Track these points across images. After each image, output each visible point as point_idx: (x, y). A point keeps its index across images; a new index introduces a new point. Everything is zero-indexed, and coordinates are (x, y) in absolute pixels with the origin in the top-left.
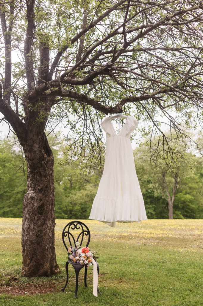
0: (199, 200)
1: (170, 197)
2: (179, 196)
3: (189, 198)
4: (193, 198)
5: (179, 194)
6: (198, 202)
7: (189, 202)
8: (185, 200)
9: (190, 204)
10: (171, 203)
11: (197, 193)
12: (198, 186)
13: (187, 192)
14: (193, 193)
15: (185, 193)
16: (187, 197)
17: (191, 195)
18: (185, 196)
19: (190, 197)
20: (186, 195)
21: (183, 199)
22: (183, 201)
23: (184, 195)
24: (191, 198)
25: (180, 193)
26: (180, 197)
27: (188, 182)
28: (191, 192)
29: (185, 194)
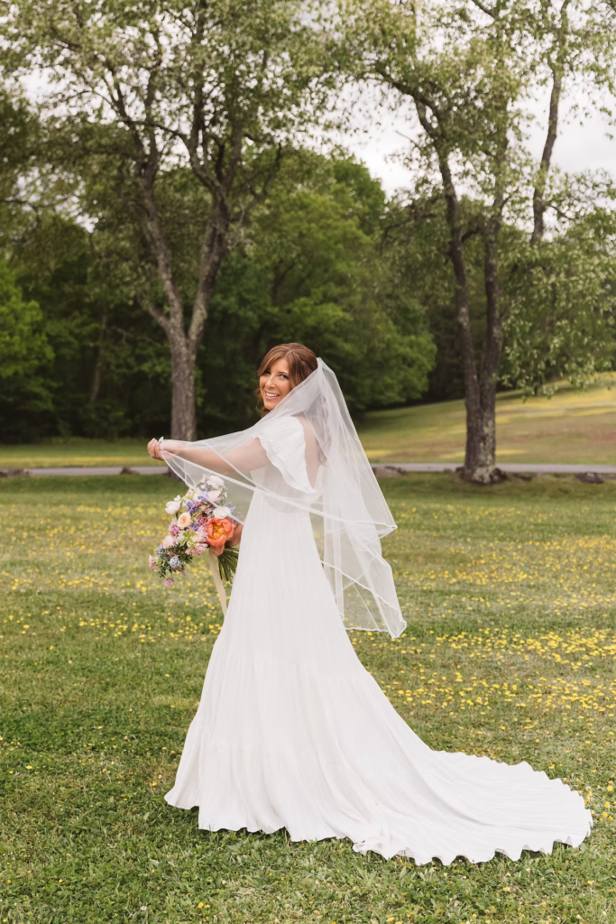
0: (373, 326)
1: (176, 306)
2: (296, 309)
3: (334, 316)
4: (348, 316)
5: (296, 301)
6: (368, 333)
7: (333, 332)
8: (319, 323)
9: (340, 343)
10: (187, 346)
11: (364, 301)
12: (371, 272)
13: (329, 294)
14: (352, 298)
15: (321, 297)
16: (327, 315)
17: (345, 306)
18: (319, 307)
19: (341, 314)
20: (323, 306)
21: (310, 321)
22: (315, 328)
23: (316, 304)
24: (344, 320)
25: (303, 300)
26: (302, 312)
27: (333, 256)
28: (343, 296)
29: (322, 302)
